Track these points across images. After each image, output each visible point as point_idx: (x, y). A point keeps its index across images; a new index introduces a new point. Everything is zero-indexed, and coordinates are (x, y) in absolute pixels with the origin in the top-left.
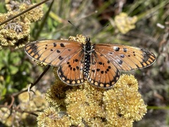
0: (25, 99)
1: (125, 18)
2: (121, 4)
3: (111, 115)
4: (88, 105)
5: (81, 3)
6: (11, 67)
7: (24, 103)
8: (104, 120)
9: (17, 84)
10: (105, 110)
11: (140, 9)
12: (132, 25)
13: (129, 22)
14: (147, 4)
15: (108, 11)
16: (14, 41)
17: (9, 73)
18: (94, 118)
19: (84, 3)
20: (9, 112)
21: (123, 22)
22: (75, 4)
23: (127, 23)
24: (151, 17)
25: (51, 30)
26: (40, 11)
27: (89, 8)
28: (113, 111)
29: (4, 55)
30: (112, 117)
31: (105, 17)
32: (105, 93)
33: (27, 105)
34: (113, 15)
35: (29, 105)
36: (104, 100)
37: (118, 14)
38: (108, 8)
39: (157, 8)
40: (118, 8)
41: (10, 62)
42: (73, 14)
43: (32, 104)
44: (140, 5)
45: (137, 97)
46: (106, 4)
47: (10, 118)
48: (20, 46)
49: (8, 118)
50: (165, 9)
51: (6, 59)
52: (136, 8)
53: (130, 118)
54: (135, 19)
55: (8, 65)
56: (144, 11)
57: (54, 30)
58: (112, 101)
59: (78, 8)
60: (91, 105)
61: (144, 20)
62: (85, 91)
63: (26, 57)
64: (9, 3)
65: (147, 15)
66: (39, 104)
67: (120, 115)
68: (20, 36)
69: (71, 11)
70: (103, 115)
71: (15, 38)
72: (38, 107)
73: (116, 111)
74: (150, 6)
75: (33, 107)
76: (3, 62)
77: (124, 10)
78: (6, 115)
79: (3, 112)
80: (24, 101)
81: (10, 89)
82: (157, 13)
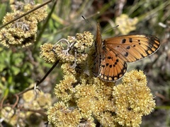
0: (28, 98)
1: (126, 19)
2: (121, 6)
3: (121, 109)
4: (98, 99)
5: (81, 5)
6: (13, 68)
7: (28, 102)
8: (113, 114)
9: (19, 85)
10: (115, 104)
11: (140, 11)
12: (132, 26)
13: (130, 24)
14: (146, 5)
15: (108, 13)
16: (22, 40)
17: (11, 74)
18: (104, 112)
19: (84, 5)
20: (13, 112)
21: (124, 23)
22: (75, 7)
23: (127, 24)
24: (151, 19)
25: (52, 31)
26: (45, 12)
27: (89, 10)
28: (123, 105)
29: (6, 56)
30: (121, 110)
31: (105, 19)
32: (114, 88)
33: (30, 105)
34: (113, 17)
35: (32, 104)
36: (114, 94)
37: (119, 16)
38: (107, 10)
39: (157, 10)
40: (118, 9)
41: (12, 63)
42: (73, 16)
43: (35, 104)
44: (140, 7)
45: (146, 91)
46: (106, 6)
47: (14, 118)
48: (27, 45)
49: (12, 117)
50: (165, 11)
51: (8, 60)
52: (136, 11)
53: (139, 112)
54: (136, 20)
55: (10, 66)
56: (143, 13)
57: (55, 31)
58: (122, 95)
59: (77, 10)
60: (101, 99)
61: (144, 22)
62: (94, 86)
63: (27, 58)
64: (14, 3)
65: (147, 17)
66: (43, 104)
67: (130, 109)
68: (27, 35)
69: (70, 13)
70: (113, 109)
71: (22, 37)
72: (42, 107)
73: (126, 105)
74: (150, 8)
75: (36, 106)
76: (5, 63)
77: (124, 11)
78: (10, 114)
79: (7, 111)
80: (27, 101)
81: (12, 90)
82: (157, 15)
